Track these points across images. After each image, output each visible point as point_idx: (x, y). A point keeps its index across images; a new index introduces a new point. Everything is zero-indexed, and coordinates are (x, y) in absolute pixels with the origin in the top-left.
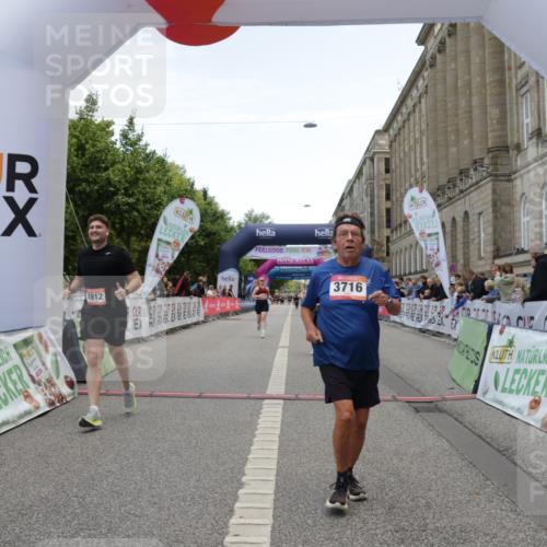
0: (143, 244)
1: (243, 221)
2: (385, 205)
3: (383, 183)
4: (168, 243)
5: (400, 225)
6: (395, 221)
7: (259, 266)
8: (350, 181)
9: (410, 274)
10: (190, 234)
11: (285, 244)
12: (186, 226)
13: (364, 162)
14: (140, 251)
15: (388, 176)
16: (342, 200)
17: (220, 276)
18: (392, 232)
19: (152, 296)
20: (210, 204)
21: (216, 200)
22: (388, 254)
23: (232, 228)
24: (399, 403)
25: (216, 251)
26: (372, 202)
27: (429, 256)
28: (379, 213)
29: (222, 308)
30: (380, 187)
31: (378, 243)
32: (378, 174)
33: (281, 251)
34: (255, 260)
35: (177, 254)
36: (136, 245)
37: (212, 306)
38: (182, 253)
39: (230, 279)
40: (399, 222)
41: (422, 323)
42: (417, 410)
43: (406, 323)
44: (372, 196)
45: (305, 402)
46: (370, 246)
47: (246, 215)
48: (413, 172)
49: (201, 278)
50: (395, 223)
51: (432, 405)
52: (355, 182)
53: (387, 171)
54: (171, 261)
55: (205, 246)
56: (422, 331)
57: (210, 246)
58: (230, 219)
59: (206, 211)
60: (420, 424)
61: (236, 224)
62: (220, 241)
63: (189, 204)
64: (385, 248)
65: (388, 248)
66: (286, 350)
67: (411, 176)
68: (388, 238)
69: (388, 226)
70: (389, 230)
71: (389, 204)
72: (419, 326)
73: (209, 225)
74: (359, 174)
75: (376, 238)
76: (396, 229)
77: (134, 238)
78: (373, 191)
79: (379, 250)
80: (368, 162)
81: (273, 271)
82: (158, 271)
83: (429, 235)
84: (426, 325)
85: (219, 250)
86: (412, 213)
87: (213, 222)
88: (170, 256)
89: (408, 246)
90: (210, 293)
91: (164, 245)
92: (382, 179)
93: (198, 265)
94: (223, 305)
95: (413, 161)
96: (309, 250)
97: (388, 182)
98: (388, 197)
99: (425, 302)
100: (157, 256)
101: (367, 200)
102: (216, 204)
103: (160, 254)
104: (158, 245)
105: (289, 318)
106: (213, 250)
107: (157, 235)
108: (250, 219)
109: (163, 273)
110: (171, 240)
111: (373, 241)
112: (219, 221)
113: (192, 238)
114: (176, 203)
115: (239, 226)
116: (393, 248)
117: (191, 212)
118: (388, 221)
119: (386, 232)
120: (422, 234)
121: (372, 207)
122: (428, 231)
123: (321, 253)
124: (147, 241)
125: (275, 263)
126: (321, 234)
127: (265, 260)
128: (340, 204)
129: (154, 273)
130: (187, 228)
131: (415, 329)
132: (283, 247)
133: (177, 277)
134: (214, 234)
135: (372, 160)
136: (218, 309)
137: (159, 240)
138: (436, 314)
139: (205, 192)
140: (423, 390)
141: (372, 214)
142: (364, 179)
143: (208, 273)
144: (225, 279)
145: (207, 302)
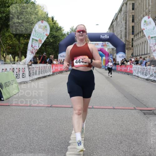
0: (26, 41)
1: (69, 32)
2: (132, 24)
3: (131, 14)
4: (37, 40)
5: (138, 34)
6: (136, 31)
8: (116, 14)
9: (142, 55)
10: (46, 37)
12: (44, 33)
13: (123, 5)
14: (24, 44)
15: (133, 11)
16: (112, 22)
17: (59, 55)
18: (134, 36)
19: (30, 64)
20: (55, 23)
21: (57, 22)
22: (132, 46)
23: (65, 34)
24: (136, 110)
25: (58, 44)
26: (126, 23)
27: (151, 47)
28: (129, 28)
30: (129, 16)
31: (128, 41)
32: (129, 10)
35: (40, 45)
36: (23, 41)
37: (56, 68)
38: (43, 45)
39: (63, 56)
40: (137, 32)
41: (148, 76)
42: (145, 114)
43: (140, 76)
44: (126, 20)
45: (96, 110)
46: (124, 43)
47: (71, 29)
48: (145, 9)
50: (136, 33)
51: (151, 112)
52: (118, 14)
53: (133, 9)
54: (38, 49)
55: (53, 42)
56: (147, 80)
57: (55, 42)
58: (63, 30)
59: (53, 26)
60: (146, 120)
61: (66, 33)
62: (60, 40)
63: (45, 23)
64: (131, 44)
65: (132, 43)
67: (144, 11)
68: (133, 39)
69: (133, 34)
70: (133, 36)
71: (133, 24)
72: (146, 77)
73: (54, 33)
74: (121, 10)
75: (127, 39)
76: (136, 35)
77: (21, 38)
78: (126, 18)
79: (129, 44)
80: (124, 4)
82: (32, 53)
83: (152, 38)
84: (149, 77)
85: (59, 43)
86: (145, 28)
87: (56, 31)
88: (38, 46)
89: (141, 43)
90: (55, 62)
91: (35, 41)
92: (130, 13)
93: (50, 50)
94: (61, 67)
95: (145, 5)
96: (98, 44)
97: (133, 14)
98: (133, 21)
99: (148, 67)
100: (32, 46)
101: (124, 22)
102: (57, 23)
103: (33, 45)
104: (32, 41)
106: (56, 44)
107: (32, 37)
108: (72, 30)
109: (35, 53)
110: (38, 39)
111: (126, 40)
112: (59, 31)
113: (47, 38)
114: (40, 22)
115: (68, 34)
116: (135, 44)
117: (46, 27)
118: (133, 32)
119: (132, 36)
120: (149, 37)
121: (126, 26)
122: (151, 36)
123: (103, 45)
124: (27, 40)
126: (103, 37)
128: (111, 24)
129: (31, 53)
130: (45, 34)
131: (144, 79)
133: (41, 55)
134: (57, 37)
135: (126, 4)
136: (59, 69)
137: (33, 39)
138: (153, 72)
139: (53, 19)
140: (147, 105)
141: (126, 29)
142: (122, 12)
143: (54, 54)
144: (62, 57)
145: (54, 66)
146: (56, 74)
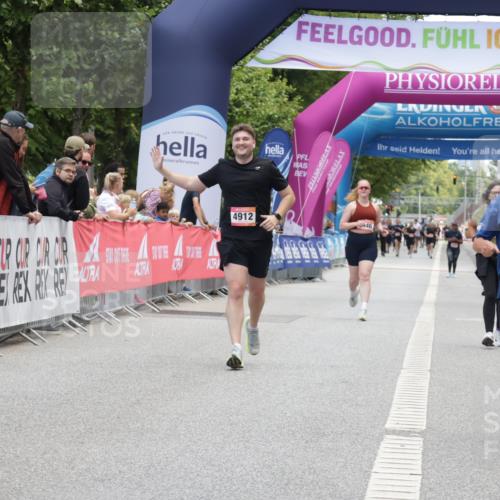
7: (308, 100)
11: (418, 11)
17: (149, 135)
29: (155, 265)
33: (402, 39)
34: (292, 76)
37: (118, 256)
49: (74, 141)
66: (417, 443)
81: (364, 120)
90: (106, 202)
94: (162, 252)
105: (427, 314)
125: (374, 91)
127: (336, 77)
132: (408, 22)
143: (100, 120)
144: (171, 149)
145: (96, 240)
146: (119, 313)
